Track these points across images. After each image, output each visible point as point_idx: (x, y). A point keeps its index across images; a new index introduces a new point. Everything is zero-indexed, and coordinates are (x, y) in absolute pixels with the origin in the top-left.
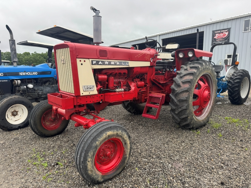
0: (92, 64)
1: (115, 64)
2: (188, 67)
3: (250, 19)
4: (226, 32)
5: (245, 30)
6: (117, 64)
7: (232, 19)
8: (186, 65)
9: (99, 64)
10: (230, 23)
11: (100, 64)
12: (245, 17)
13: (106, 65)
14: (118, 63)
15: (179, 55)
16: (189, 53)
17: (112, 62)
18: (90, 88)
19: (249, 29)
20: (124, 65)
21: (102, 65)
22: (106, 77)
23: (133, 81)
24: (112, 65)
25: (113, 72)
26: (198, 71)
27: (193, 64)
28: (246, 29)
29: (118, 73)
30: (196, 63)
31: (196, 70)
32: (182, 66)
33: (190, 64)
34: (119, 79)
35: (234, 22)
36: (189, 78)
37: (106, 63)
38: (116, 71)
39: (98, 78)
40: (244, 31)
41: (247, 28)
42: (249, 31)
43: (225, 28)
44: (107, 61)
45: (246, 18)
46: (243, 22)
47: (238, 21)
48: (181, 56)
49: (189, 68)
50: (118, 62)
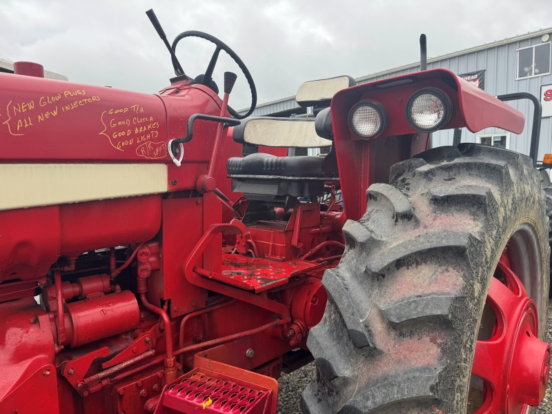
2: (417, 196)
3: (534, 46)
4: (475, 80)
5: (522, 74)
7: (488, 49)
8: (397, 179)
10: (482, 57)
12: (520, 41)
15: (357, 118)
16: (420, 101)
19: (531, 71)
26: (488, 227)
27: (446, 175)
28: (524, 72)
30: (468, 167)
31: (475, 216)
32: (374, 188)
33: (428, 175)
35: (492, 55)
36: (435, 288)
40: (519, 77)
41: (526, 69)
42: (533, 76)
43: (470, 71)
45: (522, 44)
46: (515, 55)
47: (503, 52)
48: (366, 124)
49: (424, 210)
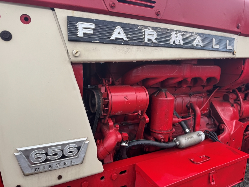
0: (73, 38)
1: (187, 45)
6: (195, 44)
9: (113, 37)
11: (119, 42)
13: (146, 45)
14: (198, 41)
17: (173, 34)
18: (63, 157)
20: (217, 50)
21: (126, 43)
22: (143, 95)
23: (226, 99)
24: (174, 46)
25: (174, 74)
29: (189, 80)
34: (190, 95)
37: (149, 35)
38: (186, 73)
39: (106, 105)
44: (154, 29)
50: (200, 34)
